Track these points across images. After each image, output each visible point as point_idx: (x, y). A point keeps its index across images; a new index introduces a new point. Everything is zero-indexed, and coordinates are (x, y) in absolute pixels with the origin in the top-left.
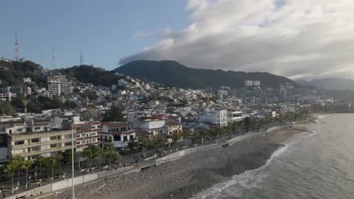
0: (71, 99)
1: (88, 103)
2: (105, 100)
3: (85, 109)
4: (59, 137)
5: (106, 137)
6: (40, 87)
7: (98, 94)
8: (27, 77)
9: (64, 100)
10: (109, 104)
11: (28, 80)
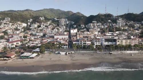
0: (125, 28)
1: (131, 30)
2: (138, 28)
3: (131, 32)
4: (127, 41)
5: (140, 42)
6: (114, 23)
7: (135, 26)
8: (109, 20)
9: (122, 28)
10: (140, 30)
11: (110, 21)
